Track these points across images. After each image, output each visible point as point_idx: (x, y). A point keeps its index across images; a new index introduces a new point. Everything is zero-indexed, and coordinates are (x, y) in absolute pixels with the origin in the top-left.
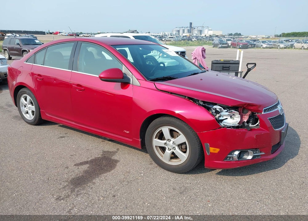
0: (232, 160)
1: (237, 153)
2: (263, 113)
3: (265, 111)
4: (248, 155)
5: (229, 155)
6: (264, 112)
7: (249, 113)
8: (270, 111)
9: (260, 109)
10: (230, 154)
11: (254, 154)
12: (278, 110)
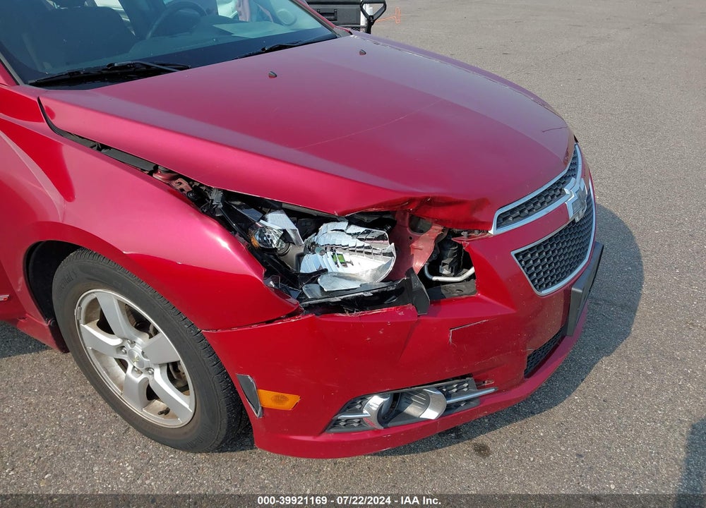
0: (359, 429)
1: (376, 402)
2: (491, 232)
3: (505, 219)
4: (426, 404)
5: (343, 411)
6: (498, 226)
7: (436, 230)
8: (527, 216)
9: (477, 216)
10: (350, 407)
11: (448, 396)
12: (563, 207)
